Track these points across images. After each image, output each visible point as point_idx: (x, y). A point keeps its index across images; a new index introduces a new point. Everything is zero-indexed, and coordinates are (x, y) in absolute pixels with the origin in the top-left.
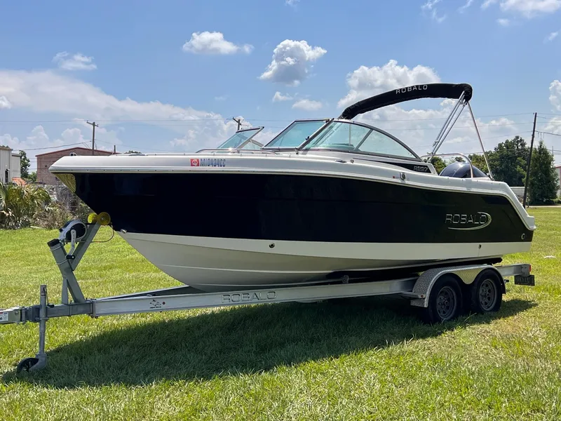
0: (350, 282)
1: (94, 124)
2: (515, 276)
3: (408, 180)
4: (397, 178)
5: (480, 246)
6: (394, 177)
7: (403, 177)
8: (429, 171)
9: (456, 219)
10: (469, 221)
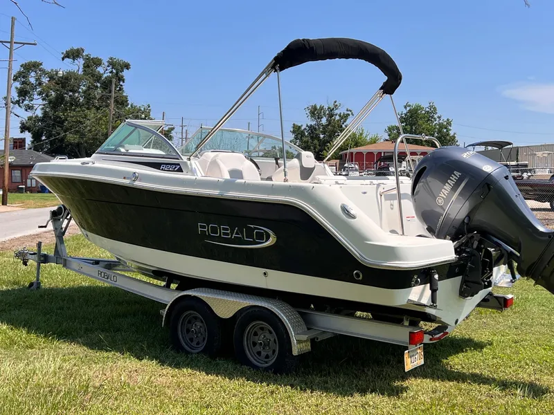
3: (140, 180)
4: (128, 179)
5: (265, 273)
6: (124, 178)
7: (135, 177)
8: (180, 170)
9: (214, 230)
10: (234, 235)
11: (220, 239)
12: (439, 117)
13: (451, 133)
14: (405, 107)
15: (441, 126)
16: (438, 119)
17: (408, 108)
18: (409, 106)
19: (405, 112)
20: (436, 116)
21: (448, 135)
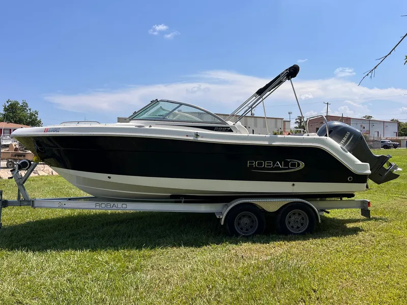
0: (185, 202)
1: (328, 104)
2: (362, 209)
3: (202, 137)
4: (190, 136)
5: (293, 185)
6: (187, 136)
7: (197, 135)
8: (231, 131)
9: (260, 164)
10: (275, 166)
11: (264, 169)
12: (30, 109)
13: (38, 119)
14: (8, 102)
15: (32, 115)
16: (29, 111)
17: (9, 103)
18: (10, 101)
19: (7, 105)
20: (27, 109)
21: (36, 120)
